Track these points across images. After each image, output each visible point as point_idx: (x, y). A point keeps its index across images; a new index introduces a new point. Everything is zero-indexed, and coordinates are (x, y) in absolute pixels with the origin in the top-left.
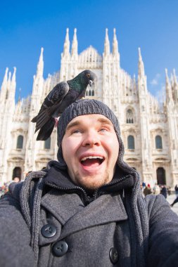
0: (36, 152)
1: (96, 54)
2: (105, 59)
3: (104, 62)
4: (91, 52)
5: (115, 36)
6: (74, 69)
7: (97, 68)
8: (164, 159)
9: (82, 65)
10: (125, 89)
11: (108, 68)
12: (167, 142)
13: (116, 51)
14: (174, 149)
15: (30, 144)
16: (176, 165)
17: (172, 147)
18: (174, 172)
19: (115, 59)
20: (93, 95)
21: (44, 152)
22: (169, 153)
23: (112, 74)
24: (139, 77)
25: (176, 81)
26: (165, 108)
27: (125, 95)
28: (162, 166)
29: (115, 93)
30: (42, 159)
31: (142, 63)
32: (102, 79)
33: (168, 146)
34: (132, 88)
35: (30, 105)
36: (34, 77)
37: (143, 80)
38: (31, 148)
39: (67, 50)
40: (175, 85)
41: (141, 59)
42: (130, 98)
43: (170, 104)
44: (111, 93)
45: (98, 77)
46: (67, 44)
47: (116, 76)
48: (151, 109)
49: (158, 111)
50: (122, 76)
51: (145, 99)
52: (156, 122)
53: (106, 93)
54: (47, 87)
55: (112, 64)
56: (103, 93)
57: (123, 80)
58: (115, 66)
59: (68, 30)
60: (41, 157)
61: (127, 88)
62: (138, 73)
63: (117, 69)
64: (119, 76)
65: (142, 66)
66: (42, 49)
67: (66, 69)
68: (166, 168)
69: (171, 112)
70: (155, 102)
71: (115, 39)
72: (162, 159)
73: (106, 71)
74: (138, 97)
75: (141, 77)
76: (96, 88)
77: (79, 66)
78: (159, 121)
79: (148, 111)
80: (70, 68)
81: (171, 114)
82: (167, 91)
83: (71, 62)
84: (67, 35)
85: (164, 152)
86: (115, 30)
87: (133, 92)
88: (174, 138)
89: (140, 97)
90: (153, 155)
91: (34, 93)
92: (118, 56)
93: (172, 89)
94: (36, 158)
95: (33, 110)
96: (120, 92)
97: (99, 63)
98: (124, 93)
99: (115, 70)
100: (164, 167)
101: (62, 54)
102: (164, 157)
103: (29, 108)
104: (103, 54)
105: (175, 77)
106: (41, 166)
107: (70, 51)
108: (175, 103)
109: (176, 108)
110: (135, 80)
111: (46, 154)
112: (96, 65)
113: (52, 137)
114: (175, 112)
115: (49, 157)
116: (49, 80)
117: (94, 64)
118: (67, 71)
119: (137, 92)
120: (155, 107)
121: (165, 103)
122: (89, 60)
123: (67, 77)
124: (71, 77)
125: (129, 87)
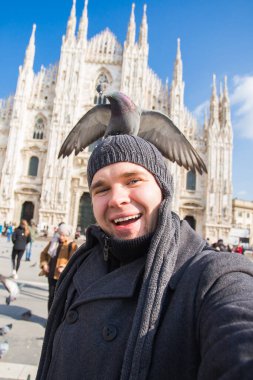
0: (16, 179)
1: (114, 42)
2: (127, 51)
3: (125, 55)
4: (107, 37)
5: (145, 16)
6: (79, 62)
7: (114, 63)
8: (196, 205)
9: (93, 57)
10: (152, 100)
11: (130, 66)
12: (202, 182)
13: (145, 40)
14: (212, 192)
15: (8, 167)
16: (211, 215)
17: (209, 188)
18: (207, 224)
19: (141, 51)
21: (28, 180)
22: (204, 197)
23: (135, 75)
24: (173, 82)
25: (227, 94)
26: (206, 132)
28: (192, 215)
30: (24, 189)
31: (180, 63)
32: (120, 80)
33: (204, 187)
34: (162, 98)
35: (11, 110)
36: (20, 68)
37: (179, 89)
38: (10, 172)
39: (71, 32)
40: (225, 99)
41: (179, 56)
43: (214, 126)
45: (115, 77)
46: (72, 22)
47: (141, 79)
49: (195, 135)
51: (178, 116)
54: (38, 84)
55: (136, 60)
57: (151, 86)
58: (140, 62)
60: (24, 186)
61: (154, 97)
62: (173, 78)
63: (142, 67)
64: (144, 78)
65: (180, 67)
66: (35, 26)
67: (67, 61)
68: (197, 218)
69: (214, 139)
70: (193, 122)
71: (145, 21)
72: (193, 204)
73: (127, 70)
75: (176, 83)
77: (88, 57)
80: (73, 60)
81: (213, 142)
82: (212, 108)
83: (77, 51)
84: (74, 7)
85: (197, 195)
86: (145, 7)
87: (162, 105)
88: (213, 176)
89: (172, 112)
90: (182, 198)
91: (19, 92)
92: (145, 48)
93: (220, 105)
94: (16, 187)
95: (16, 117)
96: (145, 102)
97: (118, 57)
98: (149, 104)
99: (140, 69)
100: (194, 215)
101: (64, 37)
102: (196, 202)
103: (10, 114)
104: (125, 43)
105: (226, 89)
106: (23, 199)
107: (76, 34)
108: (221, 127)
109: (222, 134)
110: (167, 87)
111: (30, 183)
112: (112, 60)
113: (40, 159)
114: (220, 139)
115: (35, 187)
116: (42, 75)
117: (110, 58)
118: (70, 63)
119: (169, 105)
120: (191, 130)
121: (207, 124)
122: (103, 50)
123: (68, 73)
124: (74, 74)
125: (157, 96)
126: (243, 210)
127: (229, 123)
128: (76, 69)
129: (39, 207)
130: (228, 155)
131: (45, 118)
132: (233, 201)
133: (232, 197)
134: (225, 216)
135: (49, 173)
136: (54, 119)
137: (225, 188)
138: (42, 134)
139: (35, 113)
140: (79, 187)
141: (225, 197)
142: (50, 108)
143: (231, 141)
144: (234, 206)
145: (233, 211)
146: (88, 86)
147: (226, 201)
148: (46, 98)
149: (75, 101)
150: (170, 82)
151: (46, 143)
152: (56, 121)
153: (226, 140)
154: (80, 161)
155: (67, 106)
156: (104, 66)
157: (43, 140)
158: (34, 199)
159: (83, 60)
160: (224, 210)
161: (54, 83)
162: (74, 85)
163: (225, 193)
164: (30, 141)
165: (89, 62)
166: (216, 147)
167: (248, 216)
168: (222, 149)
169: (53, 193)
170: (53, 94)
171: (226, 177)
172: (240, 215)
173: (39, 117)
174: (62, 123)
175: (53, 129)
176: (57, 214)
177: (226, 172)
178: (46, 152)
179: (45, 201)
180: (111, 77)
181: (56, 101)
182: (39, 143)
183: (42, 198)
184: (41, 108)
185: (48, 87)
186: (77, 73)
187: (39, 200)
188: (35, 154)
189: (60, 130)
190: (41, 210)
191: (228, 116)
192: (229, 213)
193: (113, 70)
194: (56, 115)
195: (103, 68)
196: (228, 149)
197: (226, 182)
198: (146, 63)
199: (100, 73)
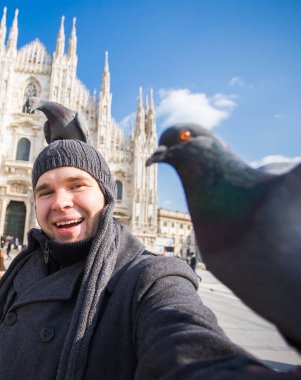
1: (44, 52)
3: (55, 66)
4: (36, 48)
5: (74, 29)
6: (9, 71)
7: (43, 73)
8: (122, 215)
9: (22, 66)
11: (59, 77)
12: (129, 192)
13: (73, 51)
14: (138, 201)
16: (137, 224)
17: (135, 198)
19: (69, 63)
22: (130, 206)
23: (63, 85)
24: (101, 93)
25: (153, 106)
26: (133, 143)
31: (108, 74)
32: (48, 90)
33: (130, 196)
34: (90, 109)
37: (106, 100)
39: (1, 41)
40: (150, 111)
41: (107, 68)
43: (140, 138)
45: (43, 87)
46: (2, 30)
47: (69, 89)
48: (112, 142)
49: (122, 145)
50: (77, 90)
51: (106, 126)
52: (117, 162)
55: (64, 71)
57: (79, 96)
58: (68, 73)
59: (5, 10)
61: (82, 107)
62: (101, 89)
63: (71, 78)
64: (73, 89)
69: (140, 150)
70: (120, 133)
71: (74, 33)
72: (120, 214)
73: (56, 80)
74: (97, 124)
75: (104, 94)
77: (17, 66)
78: (122, 161)
79: (108, 144)
80: (3, 68)
81: (139, 153)
82: (138, 119)
83: (6, 60)
84: (4, 17)
85: (124, 205)
86: (75, 20)
87: (90, 115)
88: (139, 187)
89: (100, 123)
92: (74, 59)
93: (146, 117)
97: (47, 67)
99: (68, 80)
102: (122, 211)
104: (54, 54)
105: (152, 101)
107: (6, 43)
108: (147, 138)
109: (147, 144)
110: (95, 99)
112: (41, 69)
114: (146, 150)
117: (39, 68)
119: (97, 116)
120: (118, 140)
121: (133, 135)
122: (32, 60)
124: (3, 83)
125: (85, 107)
126: (167, 219)
127: (155, 134)
128: (5, 77)
132: (159, 210)
133: (157, 207)
134: (150, 225)
137: (151, 198)
140: (6, 195)
141: (151, 207)
144: (159, 216)
145: (159, 220)
146: (17, 94)
147: (151, 211)
149: (3, 109)
150: (98, 93)
153: (152, 151)
154: (7, 169)
156: (33, 75)
159: (12, 69)
160: (150, 219)
162: (3, 93)
163: (150, 203)
165: (18, 71)
166: (142, 158)
167: (173, 225)
171: (151, 187)
172: (165, 224)
177: (151, 182)
180: (40, 87)
186: (6, 81)
191: (154, 128)
192: (154, 223)
193: (42, 80)
195: (32, 78)
197: (151, 191)
198: (74, 74)
199: (29, 82)
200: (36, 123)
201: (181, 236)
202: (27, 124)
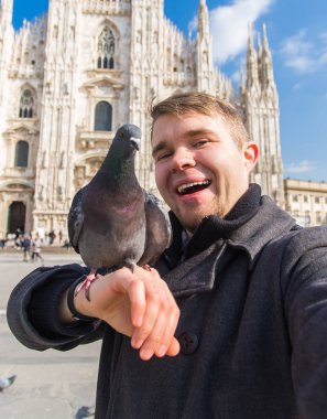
6: (75, 14)
7: (120, 14)
10: (172, 59)
20: (112, 67)
21: (16, 173)
23: (148, 28)
24: (198, 36)
26: (244, 96)
27: (172, 69)
29: (153, 65)
30: (10, 186)
32: (129, 36)
34: (185, 56)
40: (264, 53)
42: (181, 77)
43: (253, 89)
44: (145, 65)
47: (157, 33)
50: (167, 32)
51: (207, 78)
53: (136, 64)
54: (21, 45)
55: (148, 9)
56: (130, 64)
57: (170, 40)
58: (154, 11)
60: (10, 181)
61: (175, 55)
63: (157, 18)
64: (161, 32)
67: (59, 13)
69: (255, 105)
73: (138, 22)
74: (195, 75)
76: (117, 53)
77: (86, 8)
80: (66, 11)
81: (253, 109)
82: (249, 65)
87: (186, 65)
89: (199, 74)
93: (259, 61)
96: (163, 63)
97: (125, 6)
98: (169, 65)
99: (154, 21)
105: (266, 40)
106: (9, 198)
108: (262, 89)
109: (264, 97)
111: (18, 176)
112: (118, 9)
113: (30, 144)
114: (262, 105)
115: (25, 181)
116: (26, 32)
117: (114, 7)
118: (62, 16)
119: (195, 66)
121: (244, 87)
123: (61, 29)
124: (69, 29)
125: (179, 54)
126: (297, 193)
127: (272, 83)
128: (71, 23)
129: (33, 208)
130: (273, 124)
131: (34, 89)
132: (285, 181)
133: (282, 178)
135: (43, 162)
136: (45, 89)
137: (273, 166)
138: (31, 111)
139: (19, 83)
140: (85, 177)
141: (274, 178)
142: (40, 76)
143: (277, 106)
144: (286, 188)
145: (286, 194)
146: (88, 45)
147: (275, 183)
148: (33, 62)
149: (72, 65)
150: (194, 35)
151: (37, 123)
152: (49, 93)
153: (270, 106)
154: (84, 143)
155: (62, 72)
156: (108, 17)
157: (34, 119)
158: (25, 198)
159: (79, 11)
160: (275, 194)
161: (42, 43)
162: (70, 44)
163: (273, 173)
164: (16, 121)
165: (87, 13)
166: (258, 115)
167: (306, 200)
168: (265, 116)
169: (50, 188)
170: (43, 57)
171: (273, 152)
172: (295, 199)
173: (26, 88)
174: (57, 96)
175: (46, 103)
176: (57, 215)
177: (273, 145)
178: (37, 134)
179: (41, 199)
180: (118, 32)
181: (47, 67)
182: (28, 123)
183: (36, 196)
184: (27, 76)
185: (34, 47)
186: (73, 28)
187: (32, 199)
188: (23, 138)
189: (55, 104)
190: (35, 212)
191: (270, 75)
192: (281, 198)
193: (120, 23)
194: (48, 85)
195: (106, 21)
196: (274, 116)
197: (273, 158)
198: (161, 12)
199: (103, 27)
200: (118, 80)
201: (318, 212)
202: (105, 83)
